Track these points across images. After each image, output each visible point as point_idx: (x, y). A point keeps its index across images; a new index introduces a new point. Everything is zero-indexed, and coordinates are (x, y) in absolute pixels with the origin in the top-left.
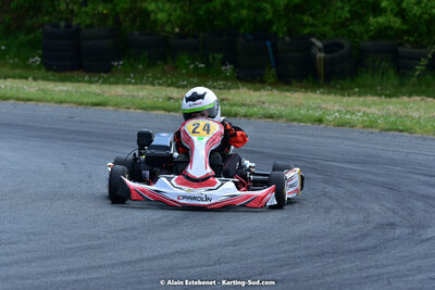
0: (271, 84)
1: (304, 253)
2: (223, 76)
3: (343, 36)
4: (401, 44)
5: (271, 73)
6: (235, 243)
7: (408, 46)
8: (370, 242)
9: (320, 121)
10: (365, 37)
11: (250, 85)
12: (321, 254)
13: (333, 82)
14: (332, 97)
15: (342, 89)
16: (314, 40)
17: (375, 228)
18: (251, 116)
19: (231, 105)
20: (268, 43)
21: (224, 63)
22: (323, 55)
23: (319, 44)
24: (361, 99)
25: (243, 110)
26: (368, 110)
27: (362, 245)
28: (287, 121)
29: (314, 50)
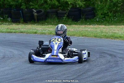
0: (22, 23)
2: (8, 21)
3: (42, 9)
4: (58, 10)
5: (22, 20)
6: (12, 69)
7: (60, 10)
9: (36, 33)
10: (48, 8)
11: (16, 24)
13: (39, 22)
14: (39, 26)
15: (42, 24)
16: (33, 10)
18: (16, 32)
19: (11, 30)
20: (21, 11)
21: (8, 18)
22: (36, 14)
23: (35, 11)
24: (48, 26)
25: (14, 31)
26: (49, 29)
28: (27, 33)
29: (34, 13)
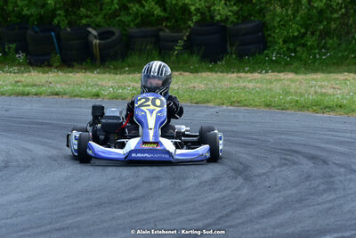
0: (57, 67)
1: (85, 204)
2: (17, 62)
3: (114, 26)
4: (161, 30)
5: (56, 58)
6: (29, 199)
7: (167, 30)
8: (139, 192)
9: (97, 95)
10: (132, 25)
11: (40, 69)
12: (100, 205)
13: (107, 63)
14: (107, 76)
15: (116, 68)
16: (90, 29)
17: (143, 181)
18: (41, 94)
19: (24, 86)
20: (53, 34)
21: (17, 52)
22: (98, 41)
23: (94, 32)
24: (131, 76)
25: (34, 90)
26: (136, 85)
27: (133, 196)
28: (71, 97)
29: (91, 38)
